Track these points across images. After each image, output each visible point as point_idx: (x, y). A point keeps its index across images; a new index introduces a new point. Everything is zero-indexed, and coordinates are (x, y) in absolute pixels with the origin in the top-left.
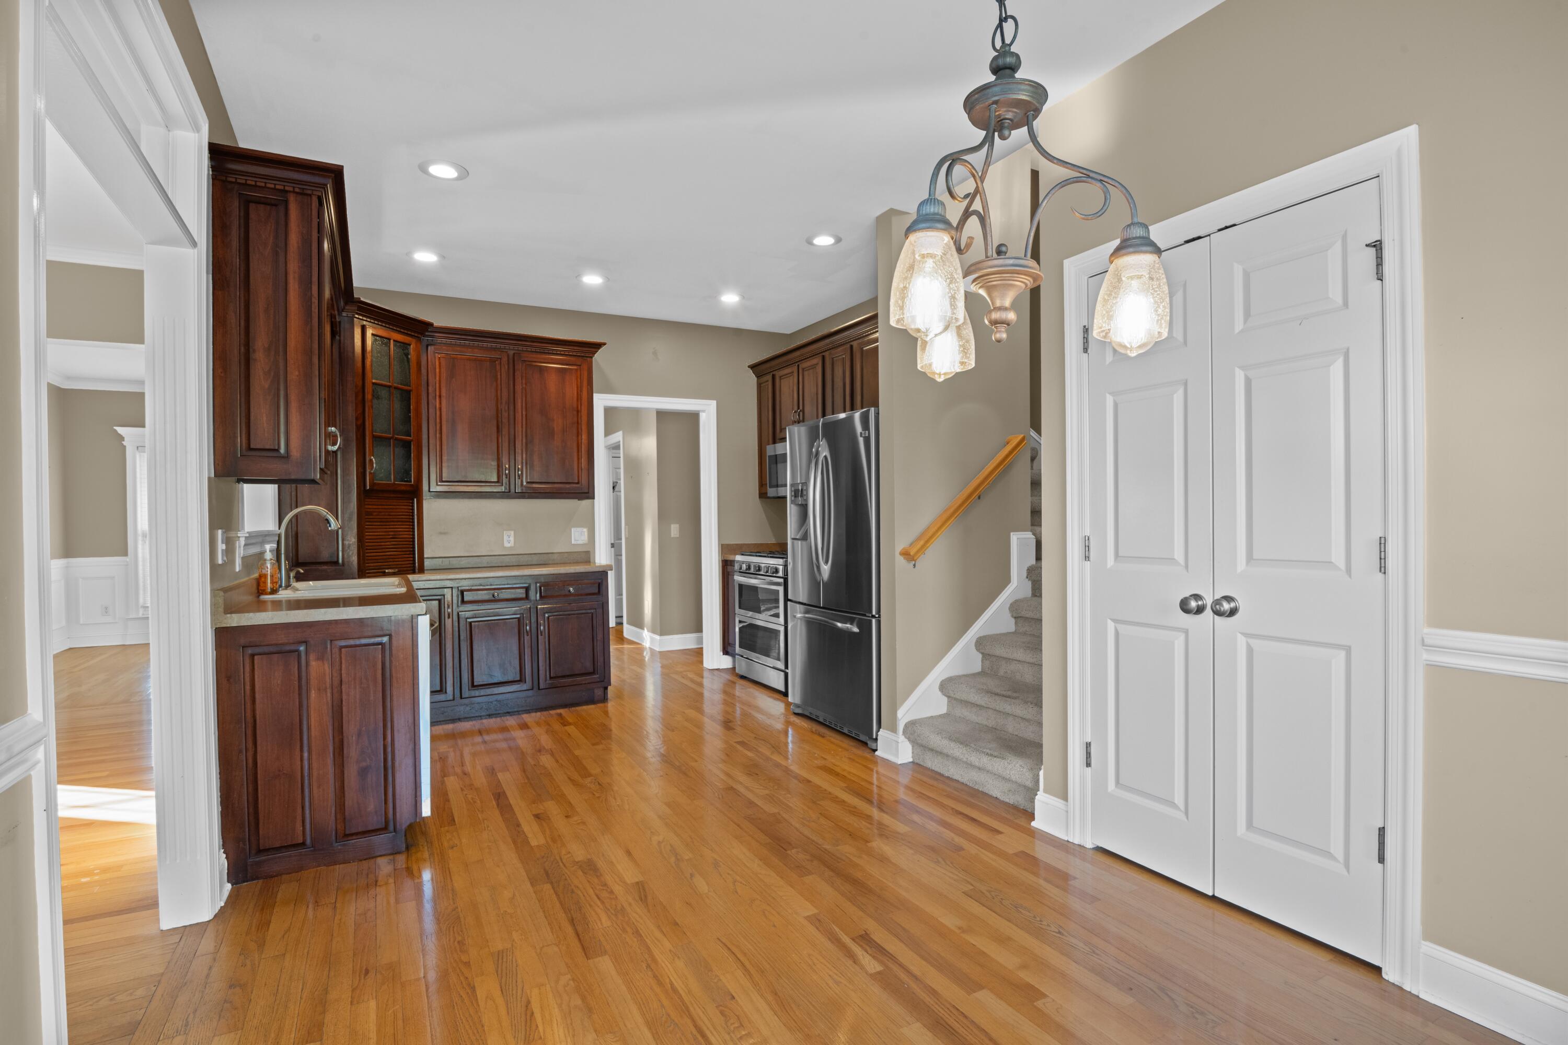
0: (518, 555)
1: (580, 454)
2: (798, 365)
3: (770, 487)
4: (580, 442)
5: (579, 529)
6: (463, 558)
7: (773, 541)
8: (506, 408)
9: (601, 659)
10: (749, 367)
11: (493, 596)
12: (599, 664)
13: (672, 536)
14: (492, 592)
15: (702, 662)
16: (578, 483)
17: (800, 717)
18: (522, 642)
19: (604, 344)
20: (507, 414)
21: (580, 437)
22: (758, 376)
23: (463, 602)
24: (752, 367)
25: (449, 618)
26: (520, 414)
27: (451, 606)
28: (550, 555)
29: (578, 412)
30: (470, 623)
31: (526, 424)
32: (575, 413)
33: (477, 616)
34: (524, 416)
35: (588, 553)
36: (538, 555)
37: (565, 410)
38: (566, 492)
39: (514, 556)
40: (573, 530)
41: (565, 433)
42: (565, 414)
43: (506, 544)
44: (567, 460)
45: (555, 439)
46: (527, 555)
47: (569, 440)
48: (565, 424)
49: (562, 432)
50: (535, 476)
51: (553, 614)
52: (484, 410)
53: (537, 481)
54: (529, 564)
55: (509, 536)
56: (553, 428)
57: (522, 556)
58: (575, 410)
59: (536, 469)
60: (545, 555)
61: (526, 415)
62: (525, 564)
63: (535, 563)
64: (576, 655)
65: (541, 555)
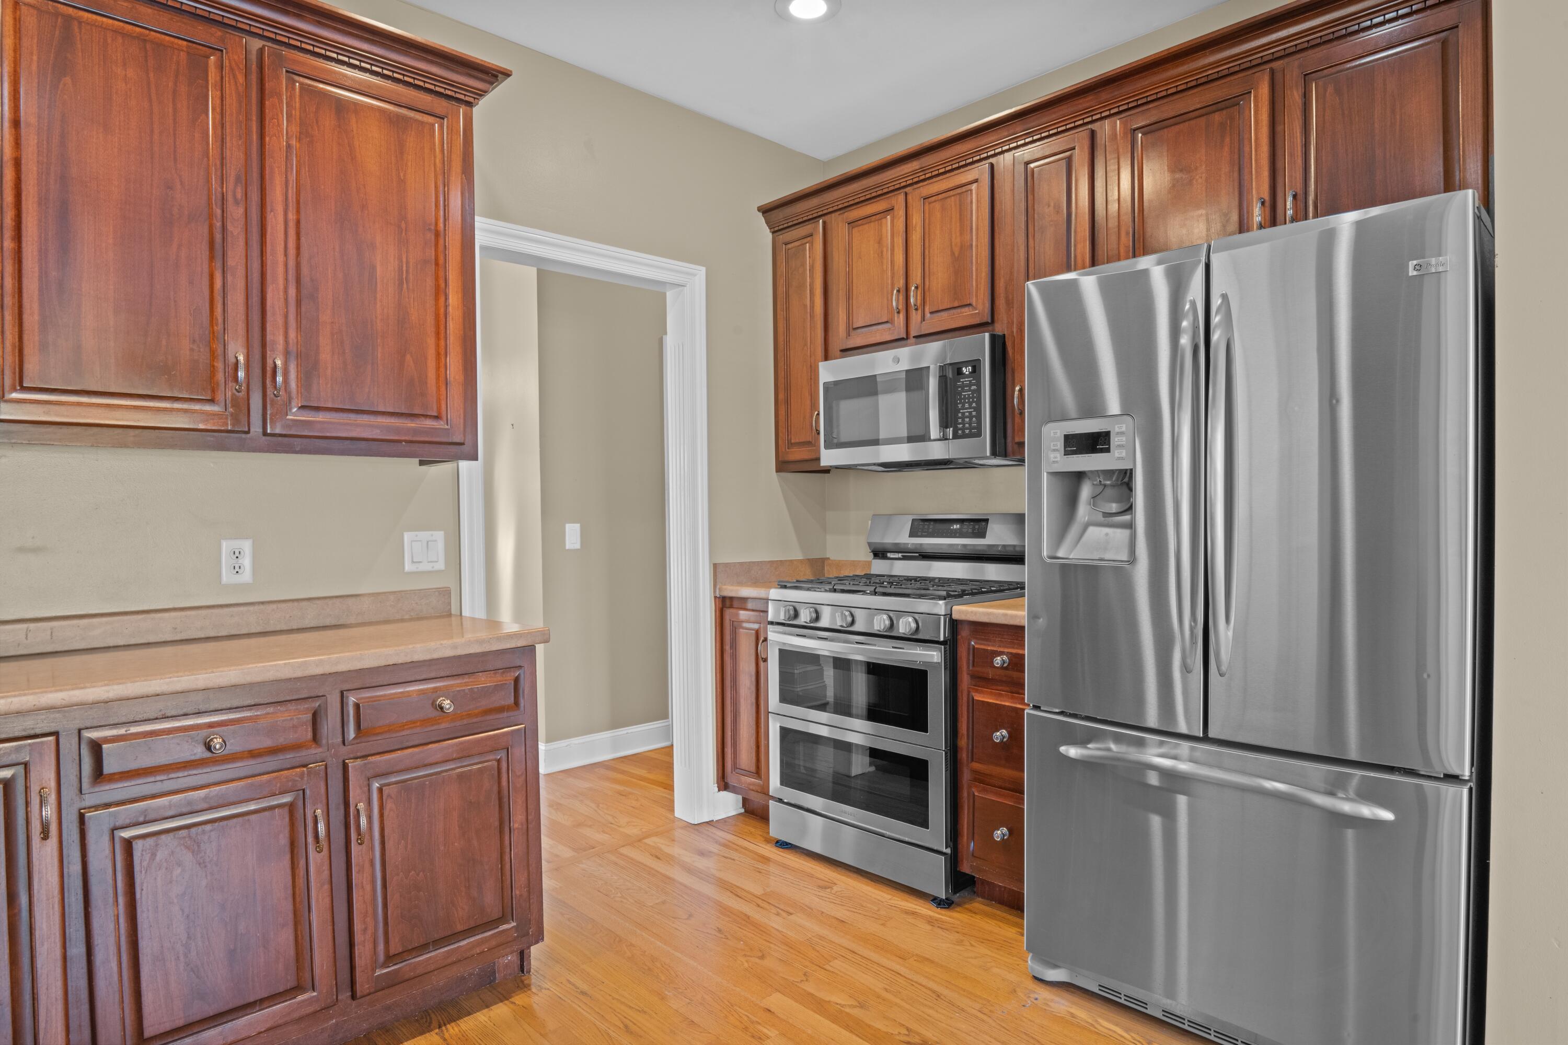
0: (263, 603)
1: (442, 343)
2: (906, 194)
3: (826, 447)
4: (442, 310)
5: (424, 535)
6: (95, 621)
7: (797, 554)
8: (240, 194)
9: (520, 879)
10: (759, 209)
11: (208, 747)
12: (517, 892)
13: (567, 548)
14: (204, 733)
15: (670, 806)
16: (437, 418)
17: (1054, 990)
18: (301, 872)
19: (507, 74)
20: (241, 210)
21: (442, 299)
22: (776, 231)
23: (99, 774)
24: (766, 211)
25: (45, 835)
26: (281, 218)
27: (52, 798)
28: (350, 601)
29: (437, 234)
30: (128, 845)
31: (298, 248)
32: (431, 236)
33: (151, 816)
34: (292, 225)
35: (445, 593)
36: (318, 602)
37: (403, 225)
38: (407, 438)
39: (251, 608)
40: (407, 536)
41: (405, 286)
42: (404, 234)
43: (227, 577)
44: (408, 357)
45: (378, 296)
46: (290, 604)
47: (416, 303)
48: (404, 260)
49: (397, 283)
50: (324, 392)
51: (393, 779)
52: (169, 187)
53: (330, 405)
54: (295, 627)
55: (237, 554)
56: (373, 268)
57: (274, 606)
58: (430, 230)
59: (329, 372)
60: (338, 601)
61: (298, 222)
62: (285, 628)
63: (312, 625)
64: (458, 880)
65: (327, 601)
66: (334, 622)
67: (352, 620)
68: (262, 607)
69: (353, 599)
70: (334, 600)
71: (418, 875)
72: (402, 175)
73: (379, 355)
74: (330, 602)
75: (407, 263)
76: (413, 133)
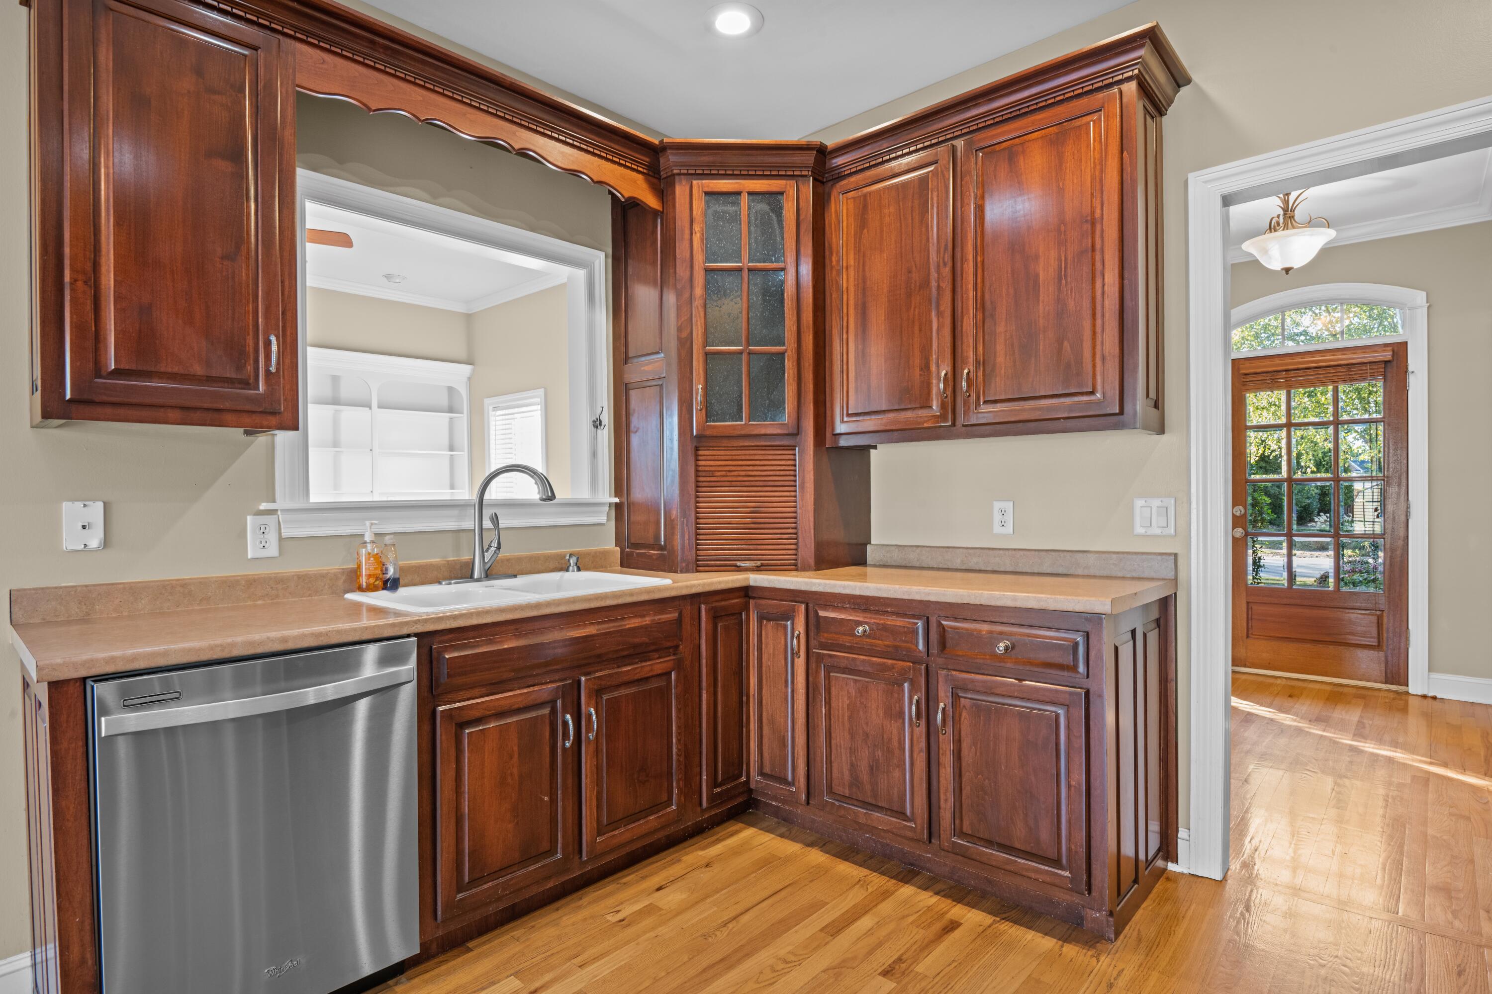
5: (1153, 501)
8: (946, 258)
9: (1076, 836)
12: (1071, 846)
16: (1094, 393)
20: (948, 269)
25: (798, 656)
29: (1094, 223)
32: (1088, 227)
34: (979, 265)
36: (1053, 553)
37: (1062, 227)
38: (1064, 416)
39: (1007, 553)
40: (1139, 503)
41: (1064, 281)
42: (1063, 236)
43: (997, 529)
44: (1066, 343)
45: (1041, 298)
46: (1033, 553)
47: (1073, 294)
48: (1063, 259)
49: (1056, 280)
50: (999, 387)
51: (969, 696)
52: (910, 272)
53: (1003, 397)
54: (1036, 571)
55: (1003, 513)
56: (1037, 275)
57: (1022, 553)
58: (1087, 221)
59: (1003, 371)
60: (1068, 554)
61: (983, 262)
62: (1029, 571)
63: (1048, 571)
64: (1017, 804)
65: (1060, 553)
66: (1065, 572)
67: (1080, 572)
68: (1014, 552)
69: (1081, 555)
70: (1066, 554)
71: (984, 780)
72: (1061, 184)
73: (1041, 348)
74: (1062, 554)
75: (1066, 259)
76: (1071, 141)
